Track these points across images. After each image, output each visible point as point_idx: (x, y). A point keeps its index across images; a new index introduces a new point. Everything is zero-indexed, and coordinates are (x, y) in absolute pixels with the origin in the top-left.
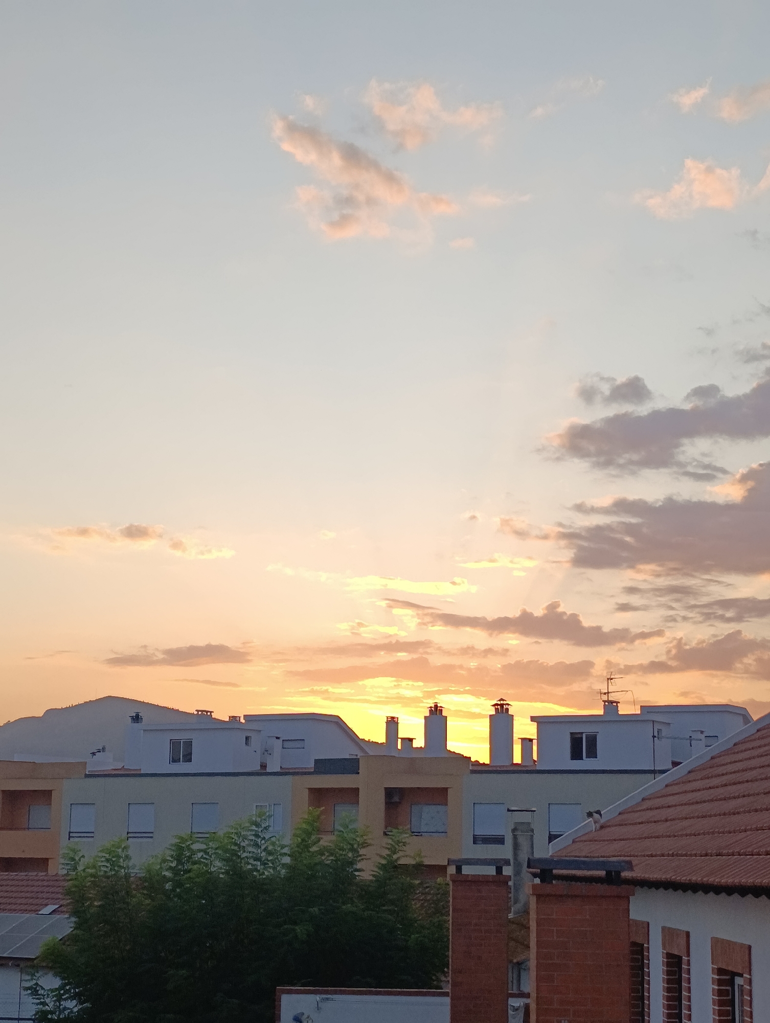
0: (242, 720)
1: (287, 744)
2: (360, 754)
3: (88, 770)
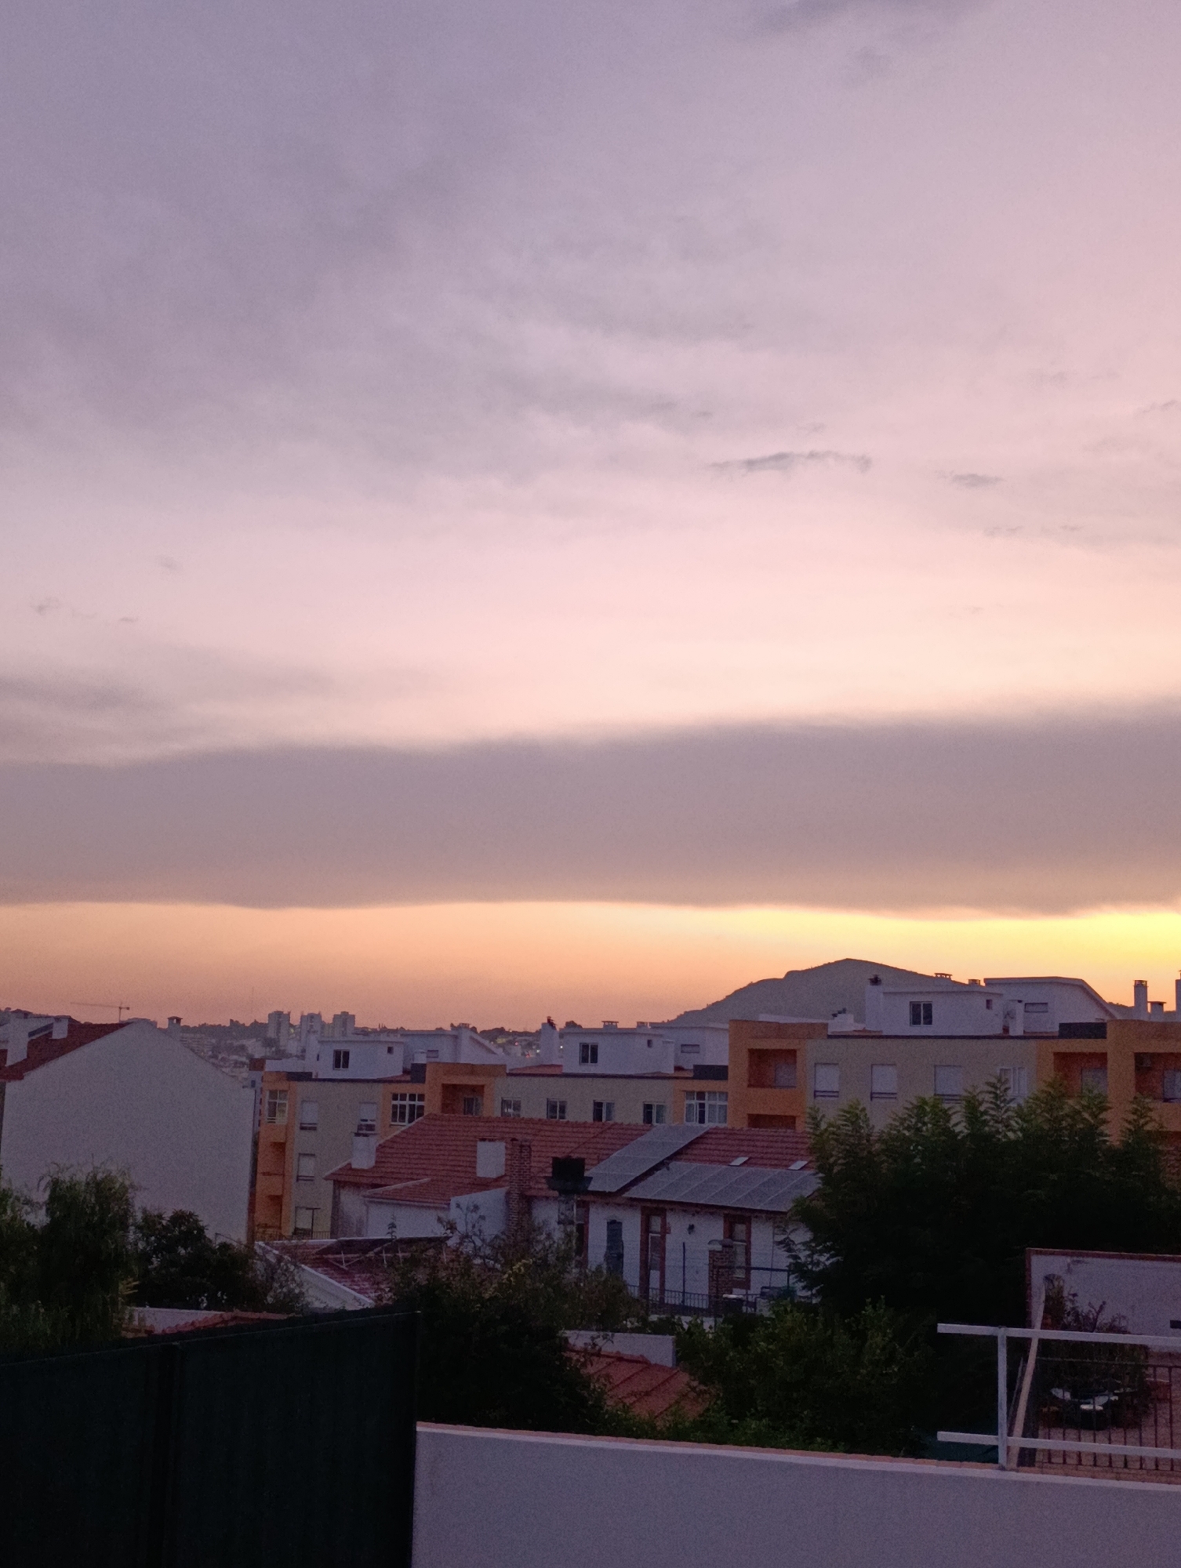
0: (983, 984)
1: (1030, 1008)
2: (1107, 1018)
3: (830, 1031)
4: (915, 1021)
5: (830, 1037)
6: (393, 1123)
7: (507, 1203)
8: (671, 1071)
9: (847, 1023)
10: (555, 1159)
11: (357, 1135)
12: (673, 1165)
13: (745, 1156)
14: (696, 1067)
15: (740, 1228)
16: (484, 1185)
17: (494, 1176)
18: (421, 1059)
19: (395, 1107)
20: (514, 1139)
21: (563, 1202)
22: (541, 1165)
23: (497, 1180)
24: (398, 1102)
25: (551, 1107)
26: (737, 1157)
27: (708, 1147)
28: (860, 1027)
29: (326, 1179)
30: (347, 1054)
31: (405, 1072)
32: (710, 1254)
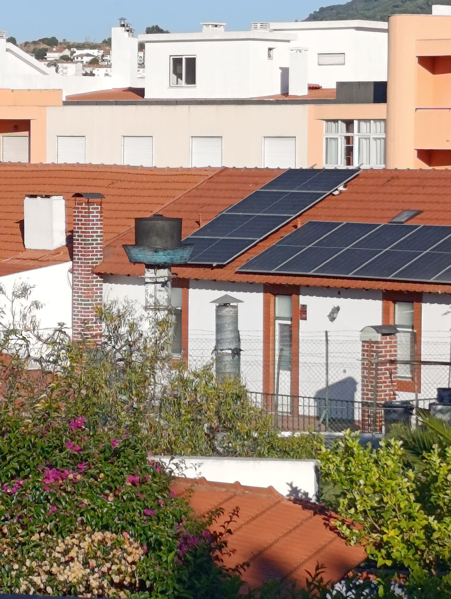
8: (302, 92)
10: (138, 221)
13: (411, 210)
14: (338, 83)
15: (405, 311)
16: (39, 259)
17: (50, 247)
23: (57, 251)
26: (403, 211)
27: (359, 196)
32: (363, 346)
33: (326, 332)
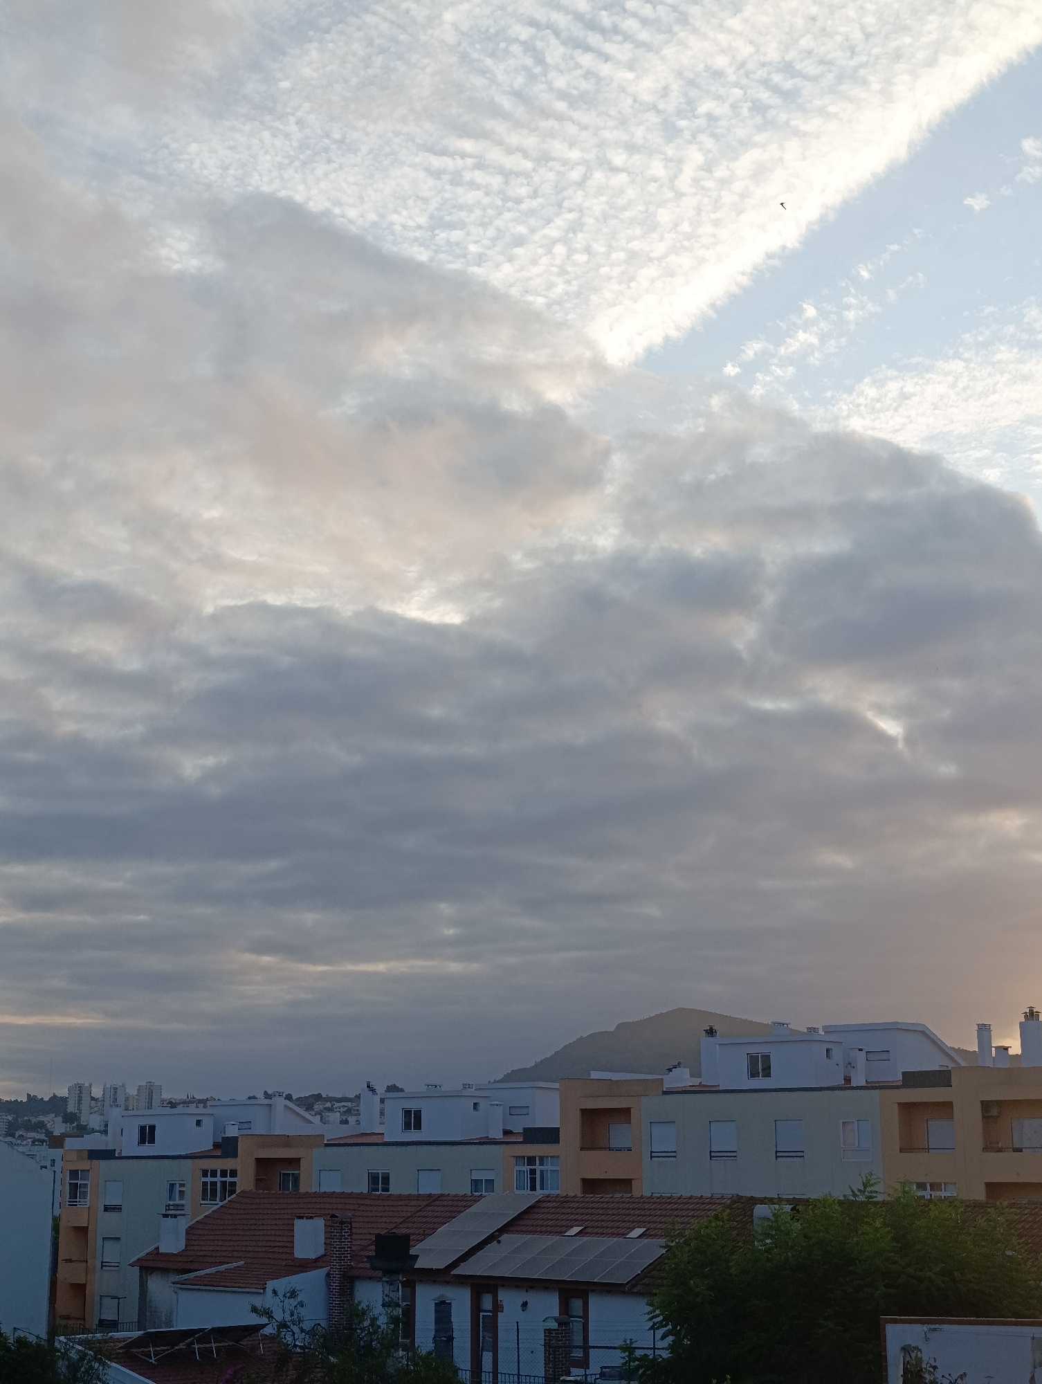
0: (821, 1032)
1: (871, 1057)
2: (951, 1065)
3: (666, 1086)
4: (754, 1074)
5: (665, 1093)
6: (202, 1202)
7: (328, 1285)
8: (499, 1135)
9: (683, 1078)
10: (378, 1236)
11: (166, 1216)
12: (505, 1237)
13: (578, 1226)
14: (524, 1129)
15: (577, 1304)
16: (304, 1266)
17: (312, 1256)
18: (232, 1132)
19: (205, 1184)
20: (333, 1216)
21: (387, 1282)
22: (363, 1243)
23: (317, 1260)
24: (209, 1179)
25: (374, 1179)
26: (572, 1227)
27: (541, 1216)
28: (696, 1081)
29: (132, 1265)
30: (153, 1128)
31: (216, 1146)
32: (545, 1333)
33: (517, 1323)
